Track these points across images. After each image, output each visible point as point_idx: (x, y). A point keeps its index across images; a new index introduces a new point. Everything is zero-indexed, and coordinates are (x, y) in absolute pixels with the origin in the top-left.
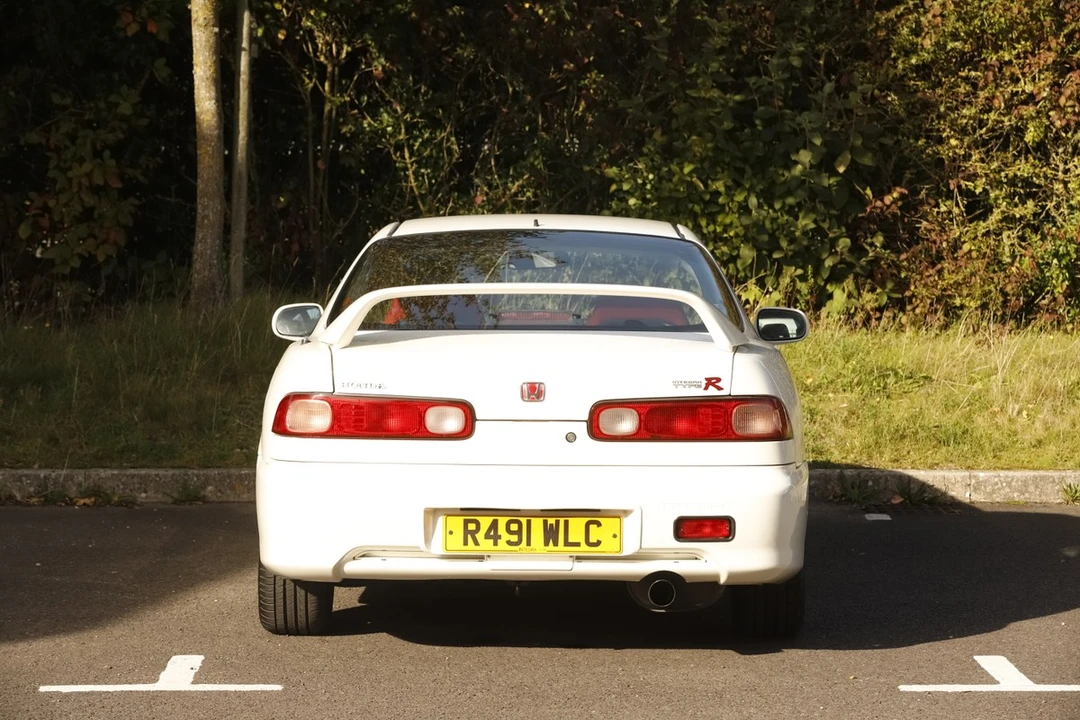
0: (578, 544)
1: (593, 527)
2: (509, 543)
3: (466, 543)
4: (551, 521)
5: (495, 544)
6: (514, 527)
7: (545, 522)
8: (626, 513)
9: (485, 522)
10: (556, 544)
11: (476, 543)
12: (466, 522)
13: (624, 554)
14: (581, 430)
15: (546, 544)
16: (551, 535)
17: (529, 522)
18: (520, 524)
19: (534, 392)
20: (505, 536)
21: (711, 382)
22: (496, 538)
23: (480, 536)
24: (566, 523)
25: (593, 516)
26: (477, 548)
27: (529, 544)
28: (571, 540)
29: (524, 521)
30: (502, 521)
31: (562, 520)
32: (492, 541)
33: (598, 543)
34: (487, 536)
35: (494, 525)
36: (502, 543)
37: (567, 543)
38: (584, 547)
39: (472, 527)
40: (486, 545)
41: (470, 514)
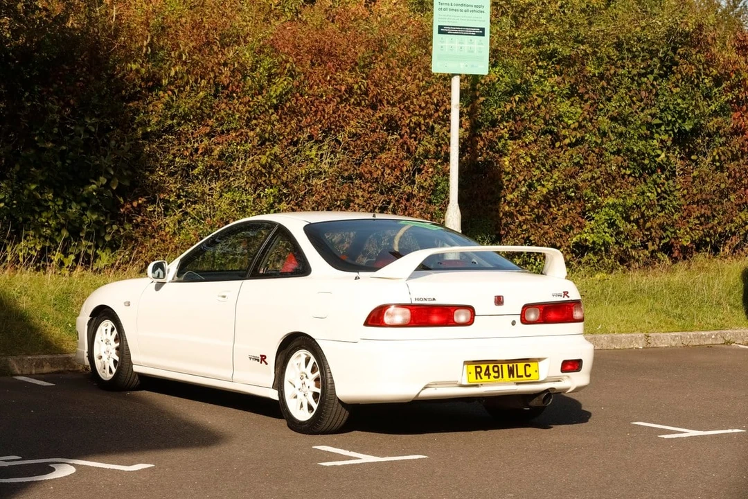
0: (522, 376)
1: (527, 367)
2: (495, 377)
3: (477, 378)
4: (511, 365)
5: (489, 378)
6: (496, 369)
8: (540, 360)
9: (484, 367)
10: (513, 377)
11: (481, 378)
12: (476, 367)
13: (540, 380)
14: (518, 319)
15: (510, 377)
16: (511, 372)
17: (502, 366)
18: (498, 367)
19: (499, 301)
20: (493, 374)
21: (566, 293)
22: (489, 375)
23: (482, 374)
24: (517, 365)
25: (527, 361)
26: (482, 380)
27: (502, 377)
29: (499, 365)
30: (491, 366)
31: (515, 364)
32: (487, 377)
33: (530, 376)
34: (485, 374)
35: (488, 368)
37: (518, 376)
38: (525, 377)
39: (479, 370)
40: (485, 378)
41: (477, 363)
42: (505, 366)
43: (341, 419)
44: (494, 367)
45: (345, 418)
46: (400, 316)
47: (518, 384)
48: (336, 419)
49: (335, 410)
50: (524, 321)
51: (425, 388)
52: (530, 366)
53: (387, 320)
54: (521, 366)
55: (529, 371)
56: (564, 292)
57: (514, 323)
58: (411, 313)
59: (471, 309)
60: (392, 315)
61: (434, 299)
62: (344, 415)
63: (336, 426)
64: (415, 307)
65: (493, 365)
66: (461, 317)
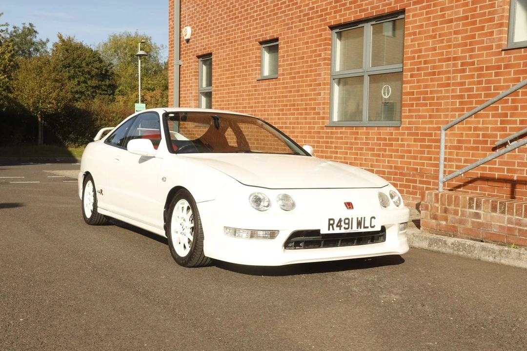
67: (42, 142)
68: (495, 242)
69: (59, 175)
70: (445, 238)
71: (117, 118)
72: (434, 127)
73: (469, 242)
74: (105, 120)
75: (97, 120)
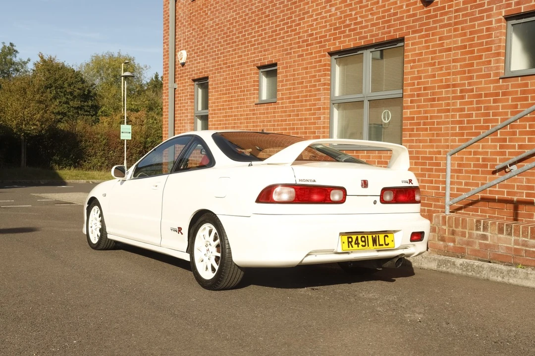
0: (382, 245)
1: (386, 237)
2: (363, 246)
3: (349, 247)
4: (374, 236)
5: (358, 247)
6: (363, 239)
7: (372, 236)
8: (395, 231)
9: (354, 237)
10: (376, 246)
11: (352, 247)
12: (348, 238)
13: (395, 248)
14: (378, 199)
15: (374, 246)
17: (367, 236)
20: (361, 243)
21: (410, 181)
22: (358, 244)
23: (353, 243)
24: (378, 236)
25: (386, 233)
27: (368, 246)
28: (380, 244)
29: (366, 236)
30: (359, 237)
31: (377, 235)
33: (388, 245)
34: (355, 244)
35: (357, 239)
36: (360, 246)
37: (380, 245)
38: (384, 246)
39: (350, 240)
40: (355, 247)
42: (370, 237)
43: (237, 276)
44: (362, 237)
45: (241, 276)
46: (286, 194)
47: (378, 251)
48: (233, 277)
49: (232, 270)
50: (383, 201)
51: (308, 255)
52: (388, 237)
53: (275, 197)
54: (382, 236)
55: (388, 240)
56: (409, 180)
57: (375, 202)
58: (296, 192)
59: (343, 189)
60: (280, 194)
61: (314, 181)
62: (240, 275)
63: (234, 283)
64: (299, 187)
65: (361, 236)
66: (336, 196)
67: (25, 164)
68: (502, 262)
69: (48, 199)
70: (453, 259)
71: (102, 139)
72: (434, 151)
73: (477, 263)
74: (89, 142)
75: (82, 141)
